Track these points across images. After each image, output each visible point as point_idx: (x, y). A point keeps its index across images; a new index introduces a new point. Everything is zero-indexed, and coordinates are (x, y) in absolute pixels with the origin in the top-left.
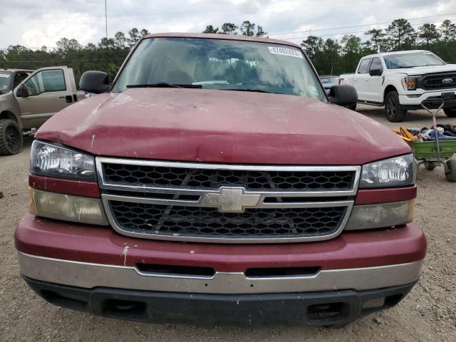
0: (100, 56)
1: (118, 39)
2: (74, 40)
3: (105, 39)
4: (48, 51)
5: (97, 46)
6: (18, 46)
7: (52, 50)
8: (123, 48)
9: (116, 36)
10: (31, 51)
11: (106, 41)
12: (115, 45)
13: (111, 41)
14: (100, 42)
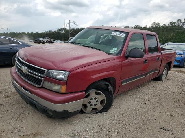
0: (167, 30)
1: (178, 22)
2: (158, 23)
3: (172, 22)
4: (147, 27)
5: (167, 25)
6: (138, 26)
7: (149, 27)
8: (179, 26)
9: (177, 21)
10: (142, 27)
11: (171, 23)
12: (176, 25)
13: (174, 23)
14: (169, 23)
